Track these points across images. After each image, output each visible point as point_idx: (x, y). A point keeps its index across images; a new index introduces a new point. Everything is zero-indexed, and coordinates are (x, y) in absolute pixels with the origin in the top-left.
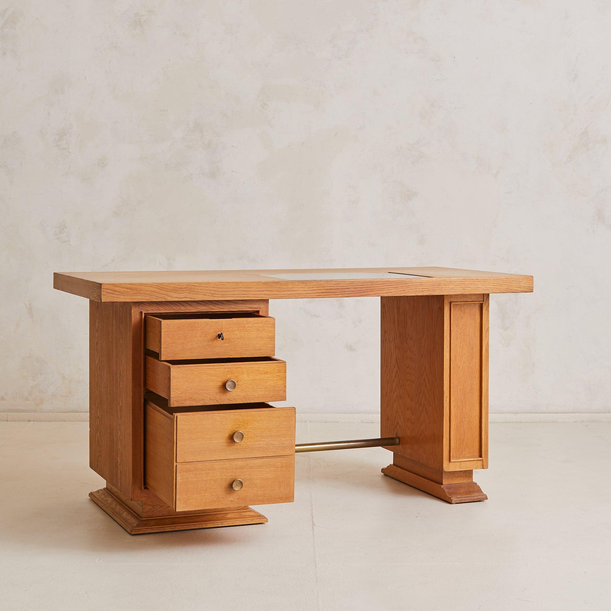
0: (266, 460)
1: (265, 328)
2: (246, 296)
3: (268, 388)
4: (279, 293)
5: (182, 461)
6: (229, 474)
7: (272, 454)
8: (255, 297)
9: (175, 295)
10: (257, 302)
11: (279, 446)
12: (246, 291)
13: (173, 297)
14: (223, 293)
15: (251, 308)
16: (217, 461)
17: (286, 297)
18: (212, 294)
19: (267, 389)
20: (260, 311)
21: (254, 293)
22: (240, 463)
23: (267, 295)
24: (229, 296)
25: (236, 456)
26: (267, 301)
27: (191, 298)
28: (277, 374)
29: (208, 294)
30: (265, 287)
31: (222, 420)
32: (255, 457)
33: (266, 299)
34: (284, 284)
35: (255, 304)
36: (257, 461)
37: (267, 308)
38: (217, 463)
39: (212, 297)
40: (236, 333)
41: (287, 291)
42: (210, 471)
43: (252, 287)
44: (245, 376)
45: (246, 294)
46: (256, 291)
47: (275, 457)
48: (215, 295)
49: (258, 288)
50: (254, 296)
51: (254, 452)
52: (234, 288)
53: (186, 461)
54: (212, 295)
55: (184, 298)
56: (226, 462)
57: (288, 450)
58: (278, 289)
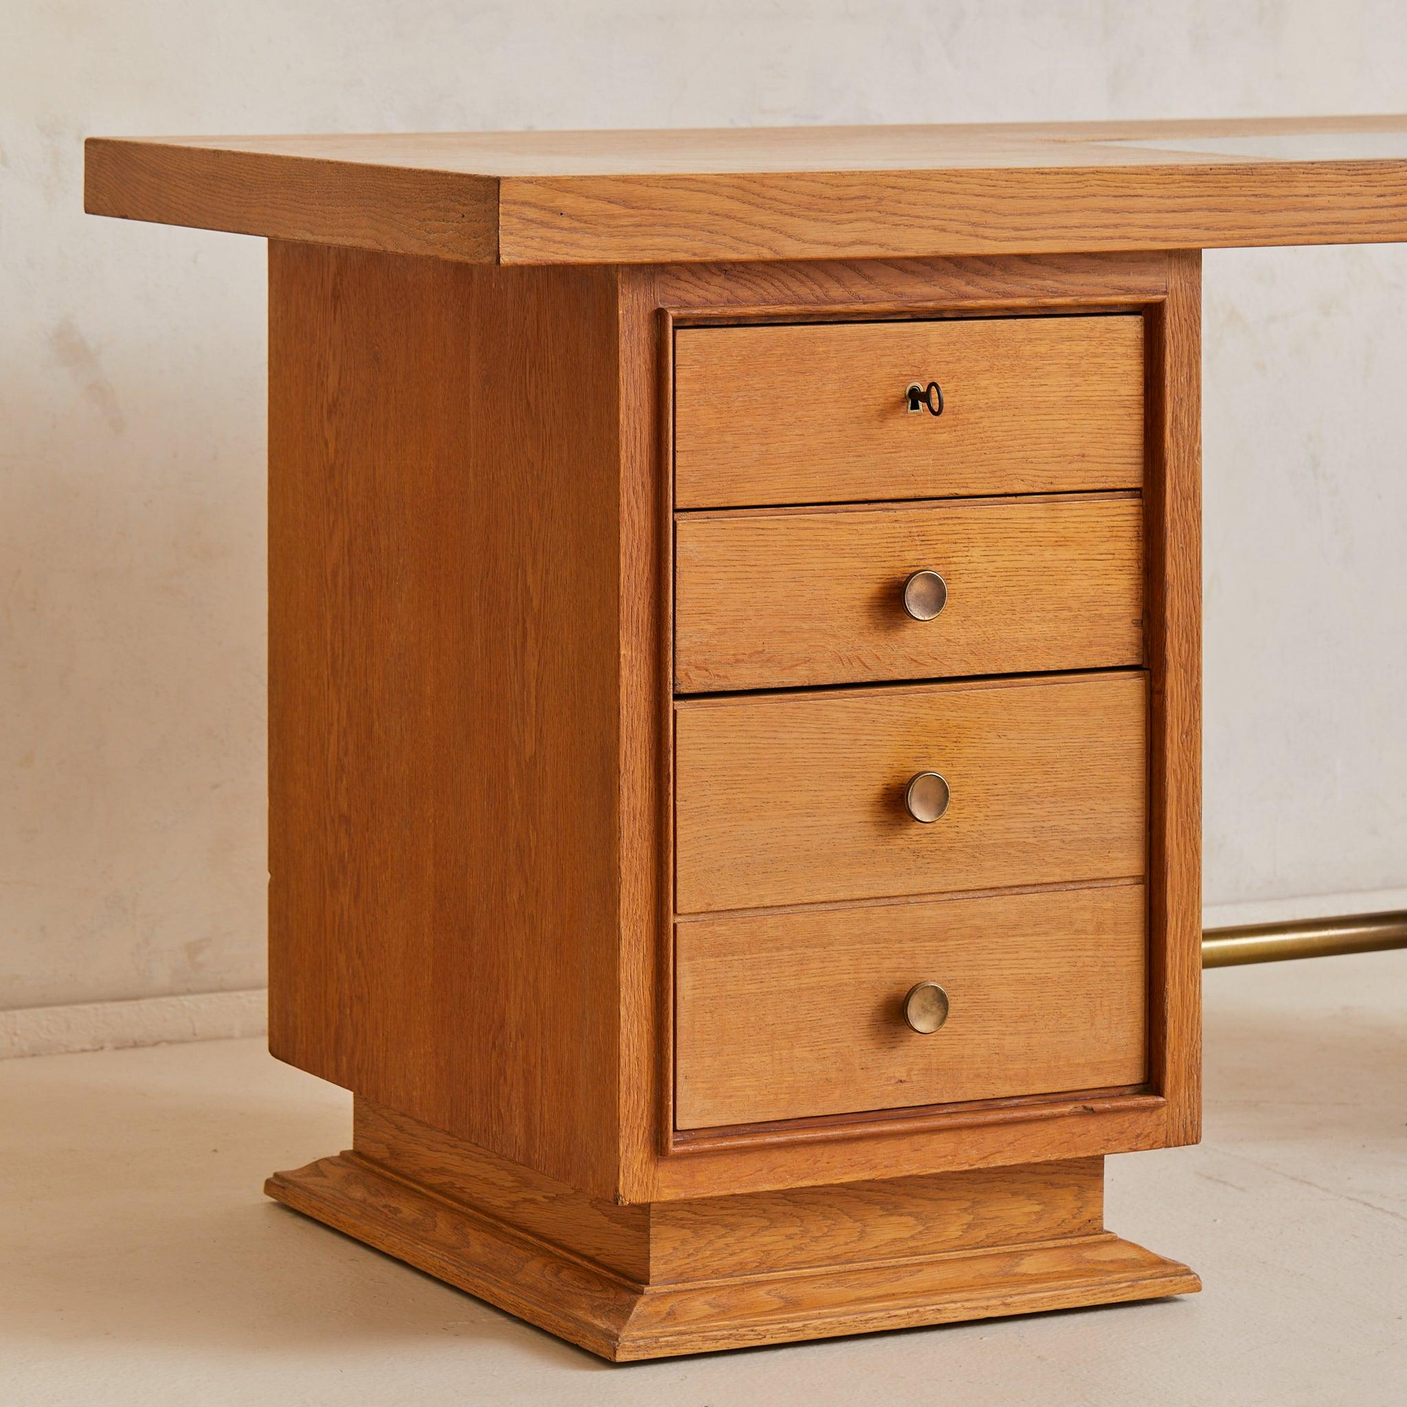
0: (1035, 897)
1: (1100, 360)
2: (1118, 232)
3: (1070, 609)
4: (1257, 218)
5: (697, 908)
6: (887, 964)
7: (1057, 874)
8: (1153, 239)
9: (814, 230)
10: (1153, 260)
11: (1086, 839)
12: (1115, 211)
13: (804, 242)
14: (1019, 221)
15: (1128, 291)
16: (836, 906)
17: (1286, 240)
18: (974, 224)
19: (1065, 614)
20: (1167, 302)
21: (1148, 218)
22: (931, 914)
23: (1207, 229)
24: (1043, 233)
25: (917, 883)
26: (1190, 258)
27: (881, 245)
28: (1103, 548)
29: (955, 226)
30: (1197, 191)
31: (858, 726)
32: (989, 885)
33: (1191, 250)
34: (1274, 178)
35: (1141, 273)
36: (998, 905)
37: (1196, 288)
38: (839, 915)
39: (973, 240)
40: (984, 383)
41: (1287, 210)
42: (809, 952)
43: (1140, 192)
44: (976, 553)
45: (1116, 226)
46: (1159, 211)
47: (1072, 886)
48: (988, 232)
49: (1169, 197)
50: (1151, 233)
51: (988, 864)
52: (1068, 198)
53: (712, 908)
54: (970, 229)
55: (853, 243)
56: (878, 910)
57: (1121, 855)
58: (1253, 199)
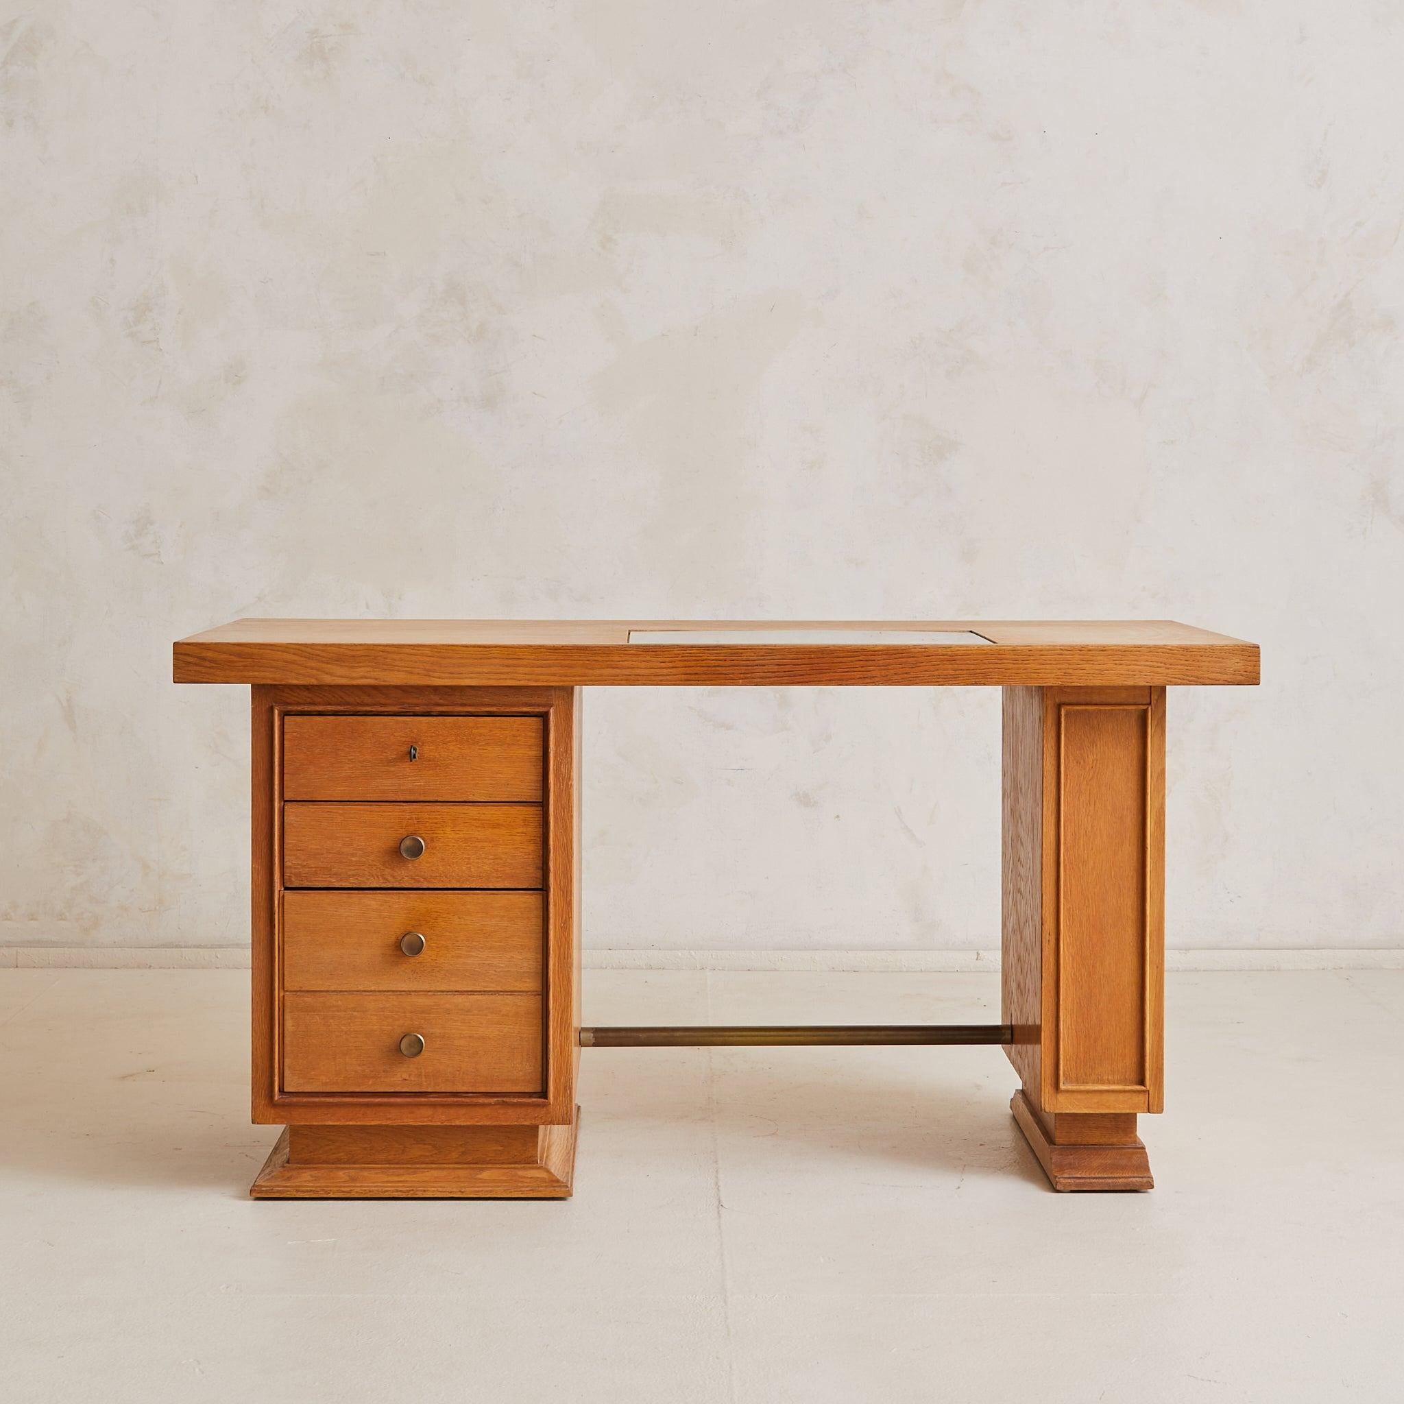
0: (479, 997)
1: (518, 738)
2: (509, 676)
4: (589, 672)
5: (296, 989)
6: (396, 1022)
7: (493, 987)
8: (528, 680)
9: (339, 671)
11: (508, 971)
12: (508, 666)
14: (451, 670)
15: (530, 705)
16: (371, 993)
18: (428, 670)
20: (551, 711)
21: (527, 670)
22: (422, 1001)
24: (467, 676)
25: (413, 987)
27: (376, 679)
28: (520, 830)
29: (416, 670)
30: (555, 657)
31: (380, 908)
32: (454, 989)
34: (600, 652)
36: (460, 999)
38: (371, 997)
39: (428, 678)
41: (607, 668)
42: (355, 1013)
43: (522, 657)
45: (508, 673)
46: (533, 667)
47: (502, 993)
48: (435, 674)
49: (539, 659)
51: (453, 979)
52: (481, 659)
53: (303, 989)
54: (425, 672)
55: (362, 678)
56: (391, 997)
57: (528, 980)
58: (587, 662)
